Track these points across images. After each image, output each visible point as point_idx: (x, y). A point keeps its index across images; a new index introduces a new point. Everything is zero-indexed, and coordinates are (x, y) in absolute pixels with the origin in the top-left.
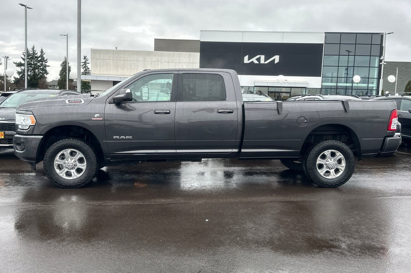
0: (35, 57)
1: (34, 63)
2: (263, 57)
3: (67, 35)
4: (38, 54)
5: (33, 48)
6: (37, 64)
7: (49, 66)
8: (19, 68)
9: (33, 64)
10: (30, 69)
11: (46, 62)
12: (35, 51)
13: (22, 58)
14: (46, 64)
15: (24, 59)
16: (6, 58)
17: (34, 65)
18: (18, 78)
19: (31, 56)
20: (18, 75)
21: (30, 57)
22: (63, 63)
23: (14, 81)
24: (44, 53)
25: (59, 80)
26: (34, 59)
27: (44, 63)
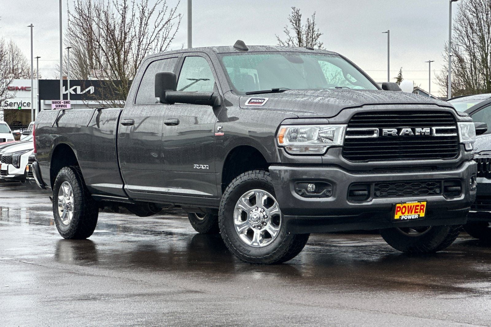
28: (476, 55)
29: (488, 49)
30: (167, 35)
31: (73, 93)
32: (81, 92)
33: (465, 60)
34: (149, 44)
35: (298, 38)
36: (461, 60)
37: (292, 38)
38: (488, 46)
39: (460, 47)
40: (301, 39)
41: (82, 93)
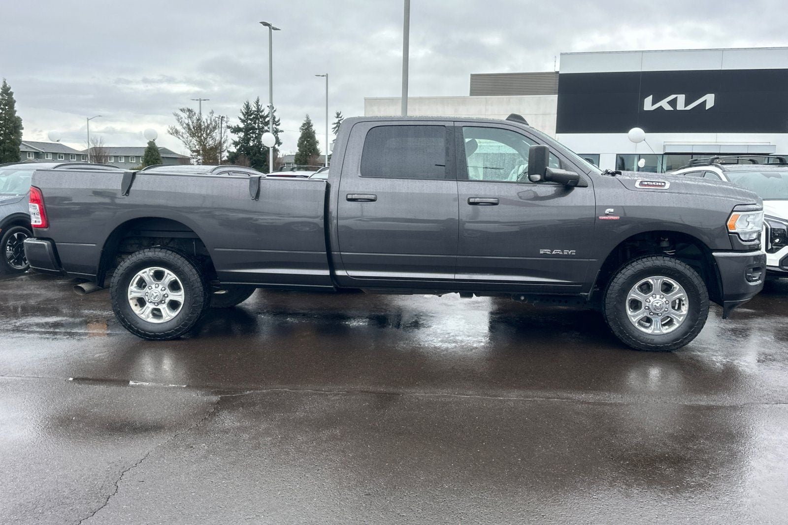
0: (260, 116)
1: (258, 126)
2: (681, 98)
3: (327, 76)
4: (264, 112)
5: (257, 102)
6: (263, 128)
7: (283, 131)
8: (236, 136)
9: (256, 129)
10: (253, 137)
11: (277, 124)
12: (260, 107)
13: (240, 119)
14: (277, 127)
15: (243, 121)
16: (220, 118)
17: (259, 130)
18: (233, 152)
19: (255, 115)
20: (234, 148)
21: (252, 116)
22: (304, 124)
23: (227, 157)
24: (274, 109)
25: (297, 155)
26: (259, 121)
27: (275, 126)
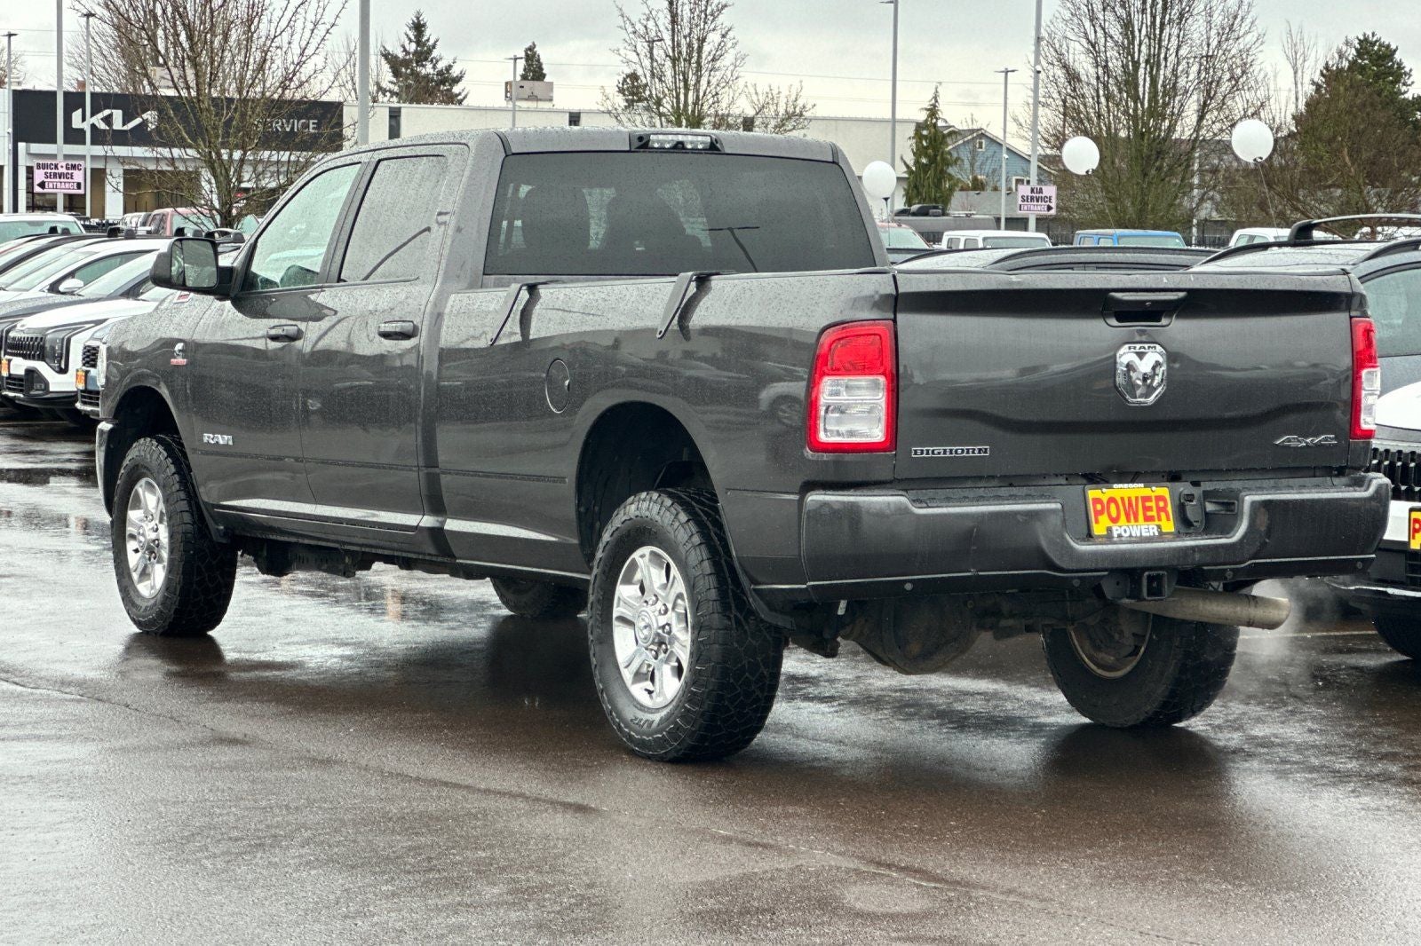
28: (1110, 64)
29: (1140, 51)
30: (319, 16)
31: (103, 126)
32: (124, 124)
33: (1084, 78)
34: (275, 37)
35: (671, 11)
36: (1073, 77)
37: (654, 13)
38: (1140, 45)
39: (1072, 44)
40: (677, 14)
41: (125, 128)
